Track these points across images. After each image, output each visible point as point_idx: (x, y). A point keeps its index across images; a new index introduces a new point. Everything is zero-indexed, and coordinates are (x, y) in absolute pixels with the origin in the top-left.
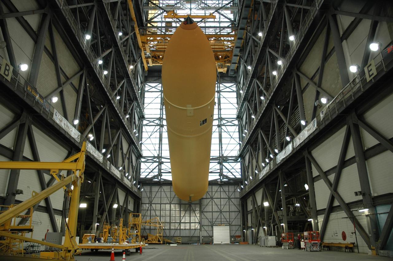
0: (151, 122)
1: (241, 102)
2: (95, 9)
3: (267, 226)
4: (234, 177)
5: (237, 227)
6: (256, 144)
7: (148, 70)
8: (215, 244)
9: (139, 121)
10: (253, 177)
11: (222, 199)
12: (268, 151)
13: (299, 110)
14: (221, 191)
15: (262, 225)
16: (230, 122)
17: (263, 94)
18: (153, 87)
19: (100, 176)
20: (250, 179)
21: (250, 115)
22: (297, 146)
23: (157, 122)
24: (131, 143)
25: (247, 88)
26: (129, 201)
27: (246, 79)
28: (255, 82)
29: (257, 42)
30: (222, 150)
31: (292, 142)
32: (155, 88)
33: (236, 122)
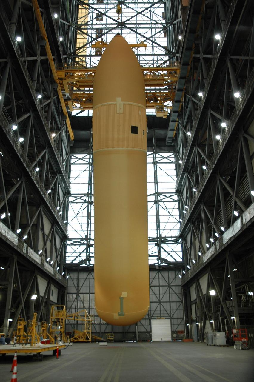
0: (78, 198)
1: (180, 174)
2: (9, 66)
3: (214, 320)
4: (175, 261)
5: (179, 320)
6: (199, 222)
7: (74, 140)
8: (154, 342)
9: (64, 197)
10: (196, 261)
11: (160, 287)
12: (213, 230)
13: (249, 179)
14: (160, 277)
15: (208, 318)
16: (169, 197)
17: (205, 164)
18: (80, 159)
19: (15, 261)
20: (192, 262)
21: (191, 188)
22: (247, 222)
23: (85, 198)
24: (54, 222)
25: (186, 157)
26: (52, 291)
27: (185, 148)
28: (196, 150)
29: (197, 104)
30: (159, 230)
31: (240, 217)
32: (82, 160)
33: (176, 197)
